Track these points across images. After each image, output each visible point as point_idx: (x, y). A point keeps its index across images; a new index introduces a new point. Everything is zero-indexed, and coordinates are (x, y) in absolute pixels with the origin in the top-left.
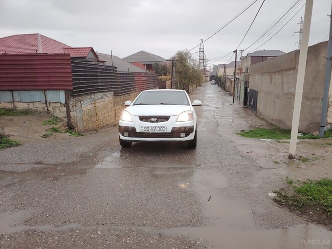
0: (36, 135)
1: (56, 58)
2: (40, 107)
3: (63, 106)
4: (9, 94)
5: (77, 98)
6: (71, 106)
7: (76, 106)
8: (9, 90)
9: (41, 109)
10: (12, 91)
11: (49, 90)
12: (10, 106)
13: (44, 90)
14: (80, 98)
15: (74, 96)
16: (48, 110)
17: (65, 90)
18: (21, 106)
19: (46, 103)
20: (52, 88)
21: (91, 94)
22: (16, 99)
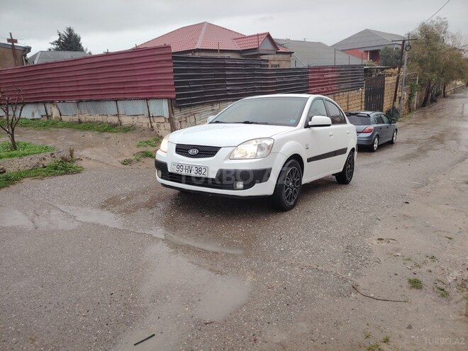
0: (116, 161)
1: (156, 53)
2: (144, 121)
3: (167, 121)
4: (113, 104)
5: (188, 110)
6: (177, 121)
7: (186, 121)
8: (113, 100)
9: (145, 125)
10: (116, 101)
11: (151, 99)
12: (115, 120)
13: (147, 99)
14: (193, 110)
15: (180, 108)
16: (152, 127)
17: (168, 98)
18: (126, 121)
19: (149, 117)
20: (154, 96)
21: (212, 104)
22: (121, 112)
